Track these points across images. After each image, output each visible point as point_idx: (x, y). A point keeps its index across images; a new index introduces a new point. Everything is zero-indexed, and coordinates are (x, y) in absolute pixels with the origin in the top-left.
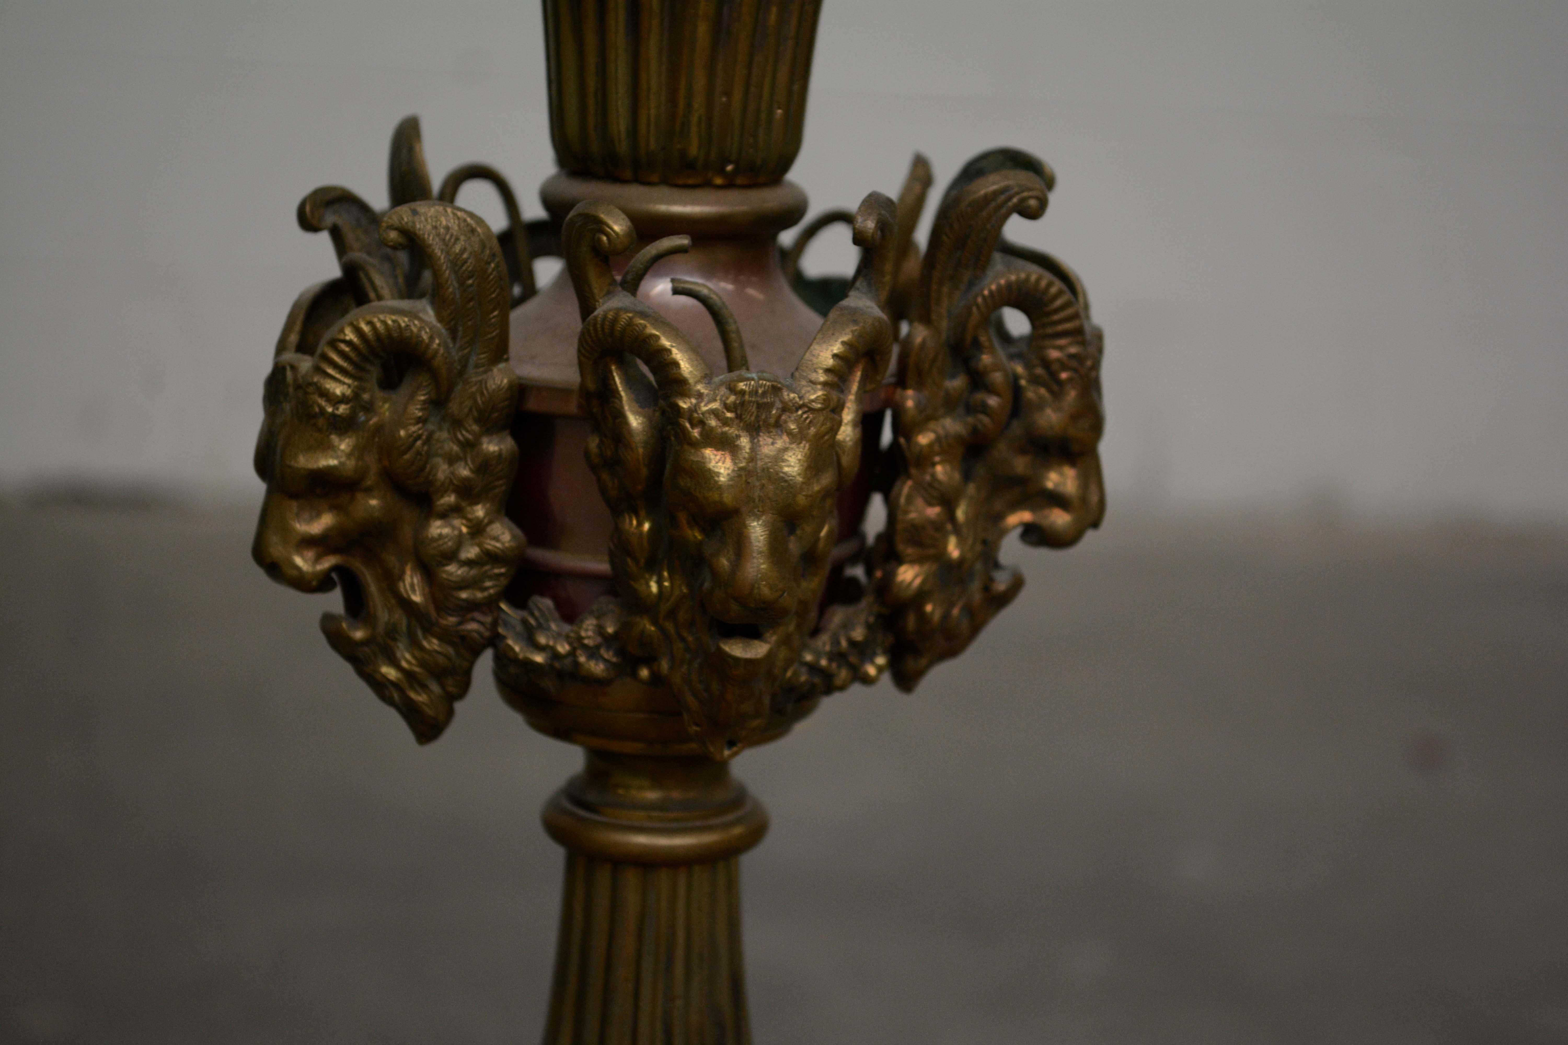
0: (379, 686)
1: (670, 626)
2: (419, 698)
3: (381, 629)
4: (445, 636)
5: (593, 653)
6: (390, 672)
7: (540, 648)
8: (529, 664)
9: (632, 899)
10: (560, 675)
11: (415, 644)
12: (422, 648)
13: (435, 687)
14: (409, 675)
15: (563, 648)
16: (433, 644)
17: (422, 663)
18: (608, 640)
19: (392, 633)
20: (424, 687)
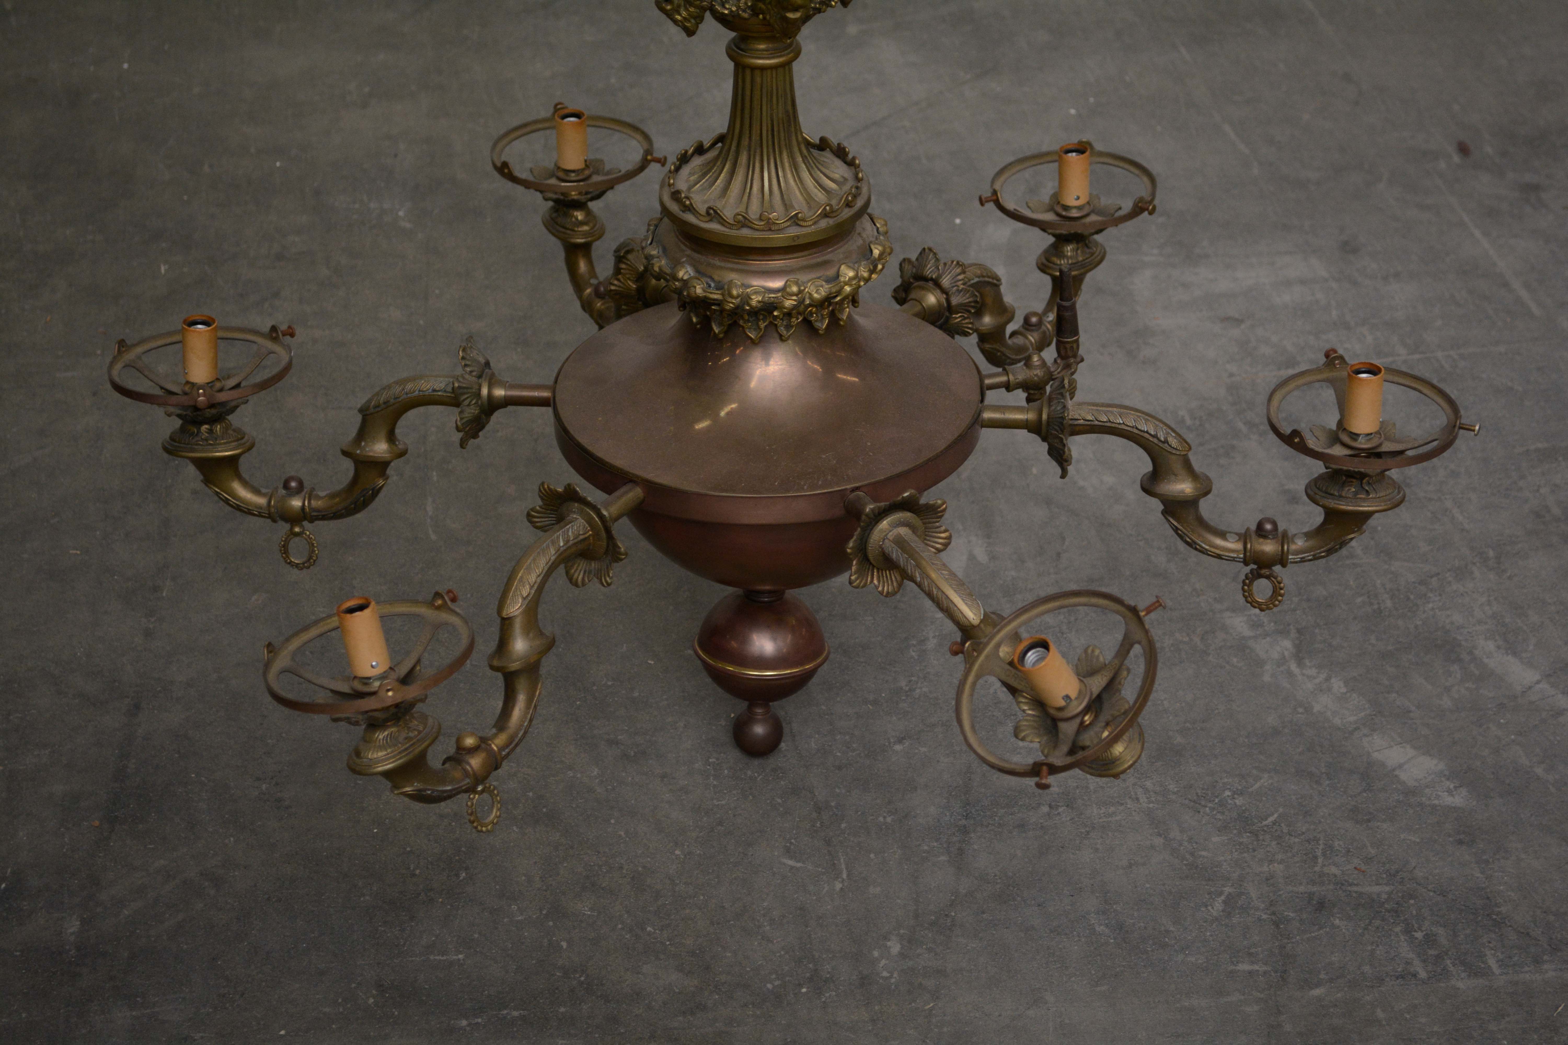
0: (675, 22)
1: (769, 7)
2: (688, 25)
3: (675, 5)
4: (696, 7)
5: (744, 11)
6: (679, 17)
7: (727, 9)
8: (723, 14)
9: (758, 79)
10: (733, 16)
11: (686, 9)
12: (689, 10)
13: (693, 21)
14: (685, 18)
15: (734, 9)
16: (692, 9)
17: (689, 15)
18: (749, 7)
19: (679, 6)
20: (689, 21)
